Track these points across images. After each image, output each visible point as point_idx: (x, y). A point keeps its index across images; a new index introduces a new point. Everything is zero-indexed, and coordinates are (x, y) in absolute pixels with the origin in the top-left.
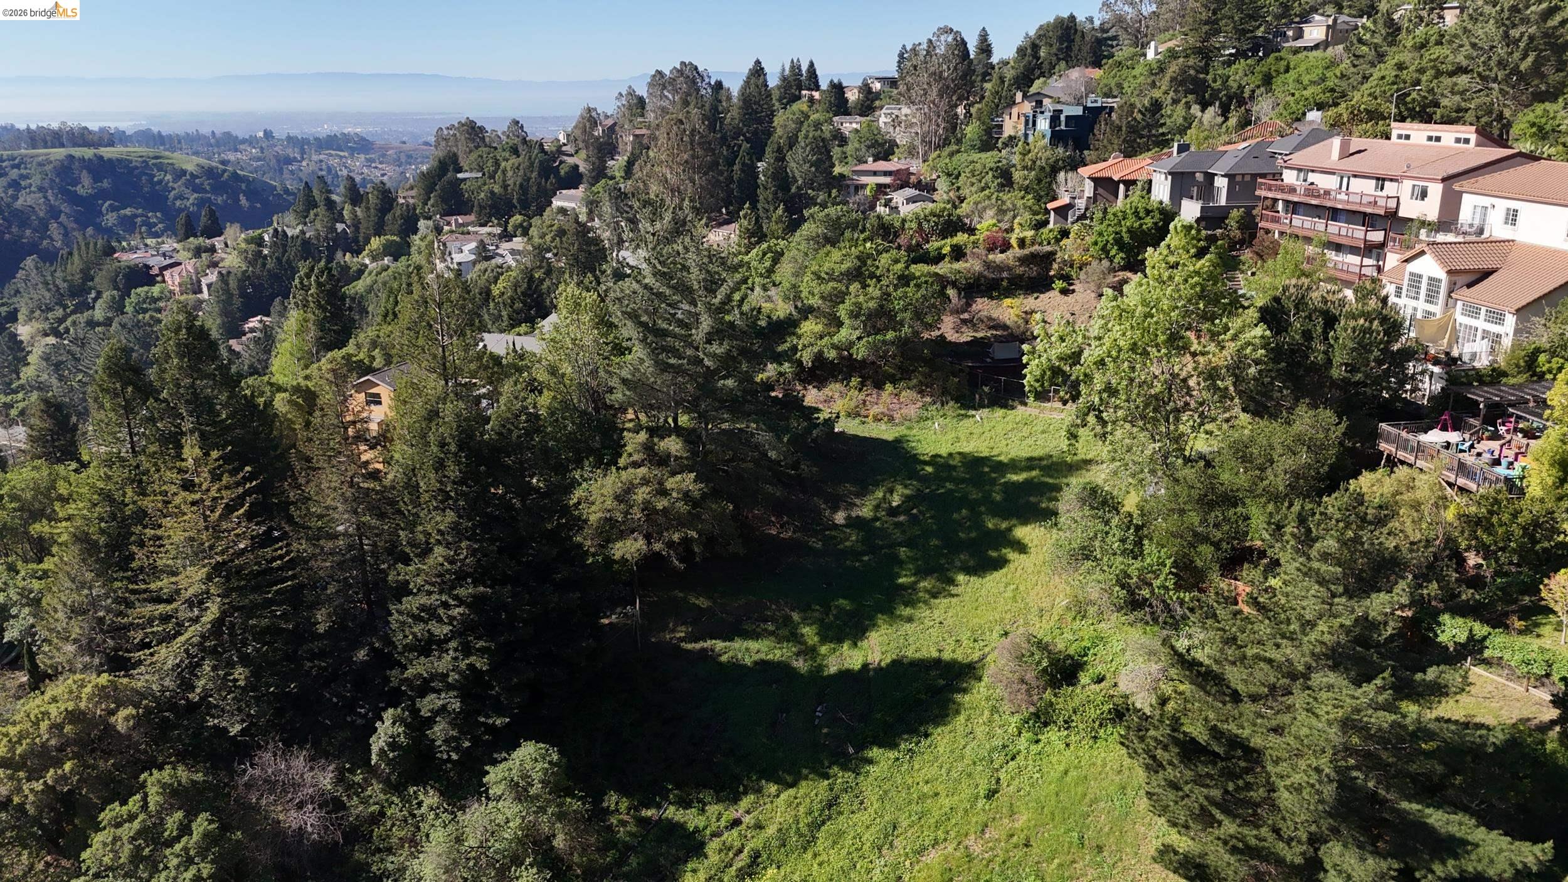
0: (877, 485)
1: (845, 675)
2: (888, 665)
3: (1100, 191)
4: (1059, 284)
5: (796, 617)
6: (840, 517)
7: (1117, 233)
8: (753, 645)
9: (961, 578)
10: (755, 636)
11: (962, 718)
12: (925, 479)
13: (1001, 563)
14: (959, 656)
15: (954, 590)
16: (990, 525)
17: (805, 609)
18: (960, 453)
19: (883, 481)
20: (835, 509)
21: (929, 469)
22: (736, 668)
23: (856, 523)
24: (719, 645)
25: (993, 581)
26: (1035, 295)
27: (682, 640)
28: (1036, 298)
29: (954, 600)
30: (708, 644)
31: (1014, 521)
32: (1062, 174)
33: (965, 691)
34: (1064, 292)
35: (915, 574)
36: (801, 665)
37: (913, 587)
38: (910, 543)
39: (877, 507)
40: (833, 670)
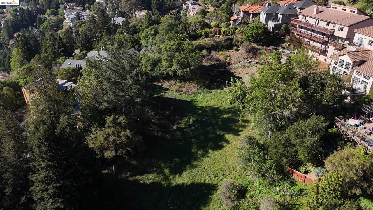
0: (186, 116)
2: (190, 185)
3: (245, 15)
4: (235, 48)
5: (162, 165)
6: (175, 127)
7: (251, 34)
9: (210, 151)
10: (151, 173)
11: (211, 204)
12: (199, 115)
13: (221, 147)
14: (210, 182)
16: (218, 133)
17: (165, 162)
18: (209, 106)
20: (173, 125)
21: (200, 111)
22: (145, 185)
23: (179, 129)
24: (139, 177)
27: (128, 177)
28: (229, 52)
29: (208, 159)
30: (136, 177)
33: (212, 194)
34: (237, 50)
35: (196, 149)
36: (164, 183)
37: (196, 153)
38: (195, 137)
39: (185, 124)
40: (173, 185)
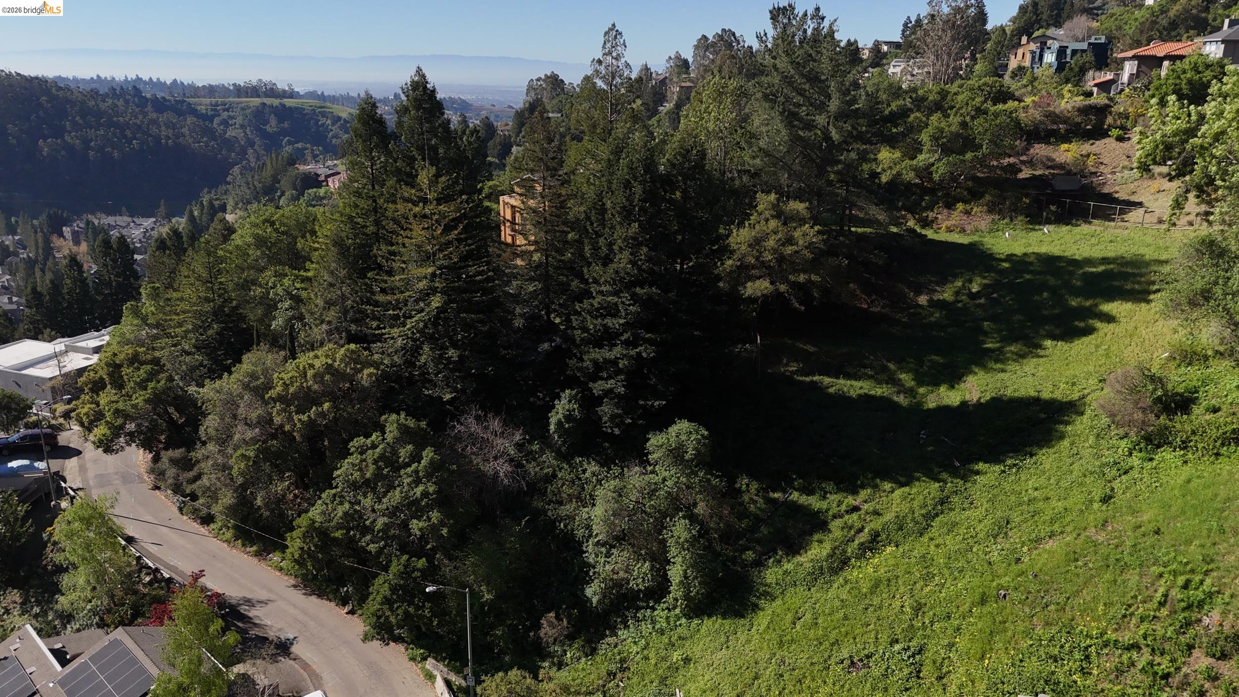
0: (955, 276)
1: (944, 410)
2: (987, 402)
3: (1143, 68)
4: (1115, 132)
5: (892, 366)
6: (923, 300)
7: (1176, 85)
8: (857, 384)
9: (1048, 343)
10: (857, 378)
11: (1066, 443)
12: (1003, 272)
13: (1089, 331)
14: (1058, 395)
15: (1041, 352)
16: (1073, 303)
17: (901, 362)
18: (1034, 253)
19: (962, 273)
20: (919, 293)
21: (1006, 265)
22: (842, 399)
23: (942, 305)
24: (827, 380)
25: (1082, 345)
26: (1091, 142)
27: (793, 372)
28: (1092, 144)
29: (1042, 360)
30: (816, 378)
31: (1098, 300)
32: (1091, 73)
33: (1067, 423)
34: (1120, 139)
35: (999, 342)
36: (901, 399)
37: (1000, 350)
38: (993, 319)
39: (957, 293)
40: (932, 405)
